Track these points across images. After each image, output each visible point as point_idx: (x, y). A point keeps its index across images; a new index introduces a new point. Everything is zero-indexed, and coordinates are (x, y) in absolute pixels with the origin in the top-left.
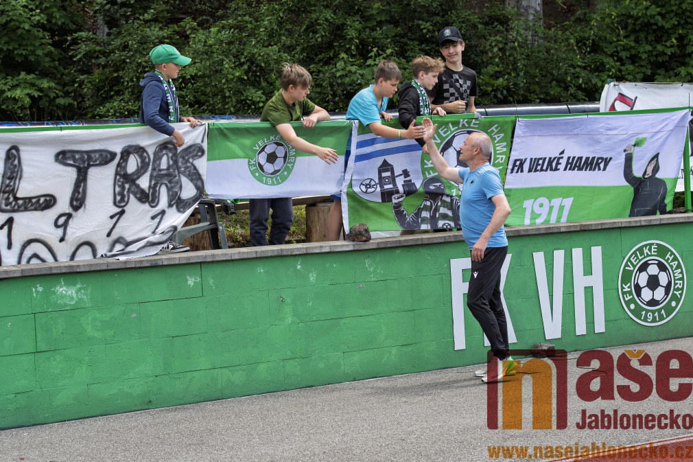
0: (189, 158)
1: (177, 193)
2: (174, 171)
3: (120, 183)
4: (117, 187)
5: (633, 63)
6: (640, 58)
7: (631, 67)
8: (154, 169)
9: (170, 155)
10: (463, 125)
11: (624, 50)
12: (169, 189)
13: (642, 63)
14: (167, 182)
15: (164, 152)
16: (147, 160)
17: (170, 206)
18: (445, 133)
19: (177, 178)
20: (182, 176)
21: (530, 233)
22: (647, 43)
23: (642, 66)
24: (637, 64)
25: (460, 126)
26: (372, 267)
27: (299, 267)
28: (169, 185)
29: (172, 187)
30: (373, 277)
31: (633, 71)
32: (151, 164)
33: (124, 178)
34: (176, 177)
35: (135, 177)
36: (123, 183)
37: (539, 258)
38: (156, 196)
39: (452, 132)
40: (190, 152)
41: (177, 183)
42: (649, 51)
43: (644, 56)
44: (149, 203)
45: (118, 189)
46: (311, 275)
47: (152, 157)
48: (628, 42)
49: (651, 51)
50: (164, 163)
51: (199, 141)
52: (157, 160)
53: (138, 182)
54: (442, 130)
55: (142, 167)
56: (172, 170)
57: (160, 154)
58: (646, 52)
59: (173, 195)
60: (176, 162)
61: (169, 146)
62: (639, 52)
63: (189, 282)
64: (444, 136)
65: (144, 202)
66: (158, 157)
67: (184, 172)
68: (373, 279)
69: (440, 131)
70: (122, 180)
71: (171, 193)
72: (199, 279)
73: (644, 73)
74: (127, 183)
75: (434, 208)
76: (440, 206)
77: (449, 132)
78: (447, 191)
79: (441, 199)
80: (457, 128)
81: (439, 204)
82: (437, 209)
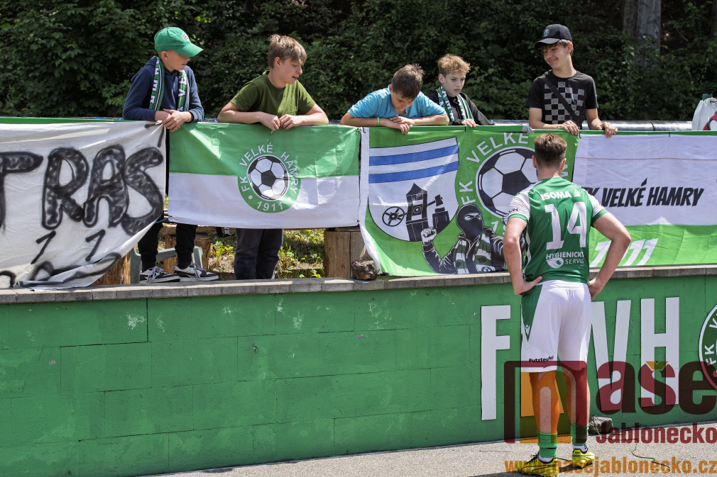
0: (139, 166)
1: (121, 209)
2: (119, 181)
3: (50, 198)
4: (46, 204)
8: (93, 181)
9: (116, 162)
10: (509, 140)
12: (111, 204)
14: (108, 195)
15: (108, 158)
16: (85, 169)
17: (112, 225)
19: (123, 190)
20: (129, 188)
26: (377, 313)
27: (279, 309)
28: (111, 198)
29: (116, 202)
30: (378, 325)
32: (90, 174)
33: (56, 192)
34: (121, 188)
35: (70, 190)
36: (54, 198)
38: (93, 213)
39: (494, 150)
40: (142, 159)
41: (122, 196)
44: (84, 222)
45: (47, 206)
46: (295, 319)
47: (91, 165)
50: (107, 173)
51: (154, 144)
52: (98, 168)
53: (73, 197)
54: (481, 147)
55: (79, 178)
56: (116, 181)
57: (102, 161)
59: (116, 211)
60: (122, 171)
61: (115, 151)
63: (130, 323)
64: (485, 154)
65: (78, 220)
66: (99, 164)
67: (133, 182)
68: (378, 328)
69: (478, 147)
70: (53, 194)
71: (114, 209)
72: (143, 320)
74: (59, 198)
75: (470, 249)
76: (479, 248)
77: (491, 150)
78: (486, 224)
79: (480, 239)
80: (501, 145)
81: (478, 245)
82: (474, 251)
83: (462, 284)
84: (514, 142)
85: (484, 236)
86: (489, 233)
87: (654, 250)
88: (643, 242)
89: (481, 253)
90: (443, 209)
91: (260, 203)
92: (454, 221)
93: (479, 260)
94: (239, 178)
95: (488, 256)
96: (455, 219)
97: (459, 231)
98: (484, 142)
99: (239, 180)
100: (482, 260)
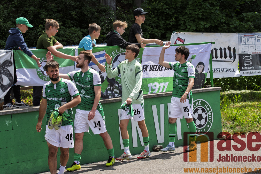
5: (157, 28)
6: (160, 26)
7: (157, 30)
10: (122, 50)
11: (153, 23)
13: (161, 29)
18: (114, 54)
21: (151, 97)
22: (162, 20)
23: (161, 30)
24: (159, 29)
25: (121, 51)
31: (157, 31)
37: (154, 108)
39: (117, 54)
42: (163, 23)
43: (161, 25)
48: (155, 20)
49: (164, 24)
51: (9, 58)
54: (113, 53)
58: (162, 24)
62: (159, 24)
64: (114, 55)
69: (112, 53)
73: (162, 32)
75: (112, 89)
76: (114, 89)
77: (116, 54)
78: (116, 80)
79: (115, 86)
80: (119, 52)
81: (114, 88)
82: (113, 90)
83: (112, 102)
84: (123, 51)
85: (116, 84)
86: (118, 83)
87: (168, 86)
88: (163, 83)
89: (115, 90)
90: (102, 76)
91: (44, 77)
92: (106, 80)
93: (115, 93)
94: (37, 69)
95: (118, 92)
96: (106, 79)
97: (108, 83)
98: (114, 51)
99: (37, 70)
100: (116, 93)
